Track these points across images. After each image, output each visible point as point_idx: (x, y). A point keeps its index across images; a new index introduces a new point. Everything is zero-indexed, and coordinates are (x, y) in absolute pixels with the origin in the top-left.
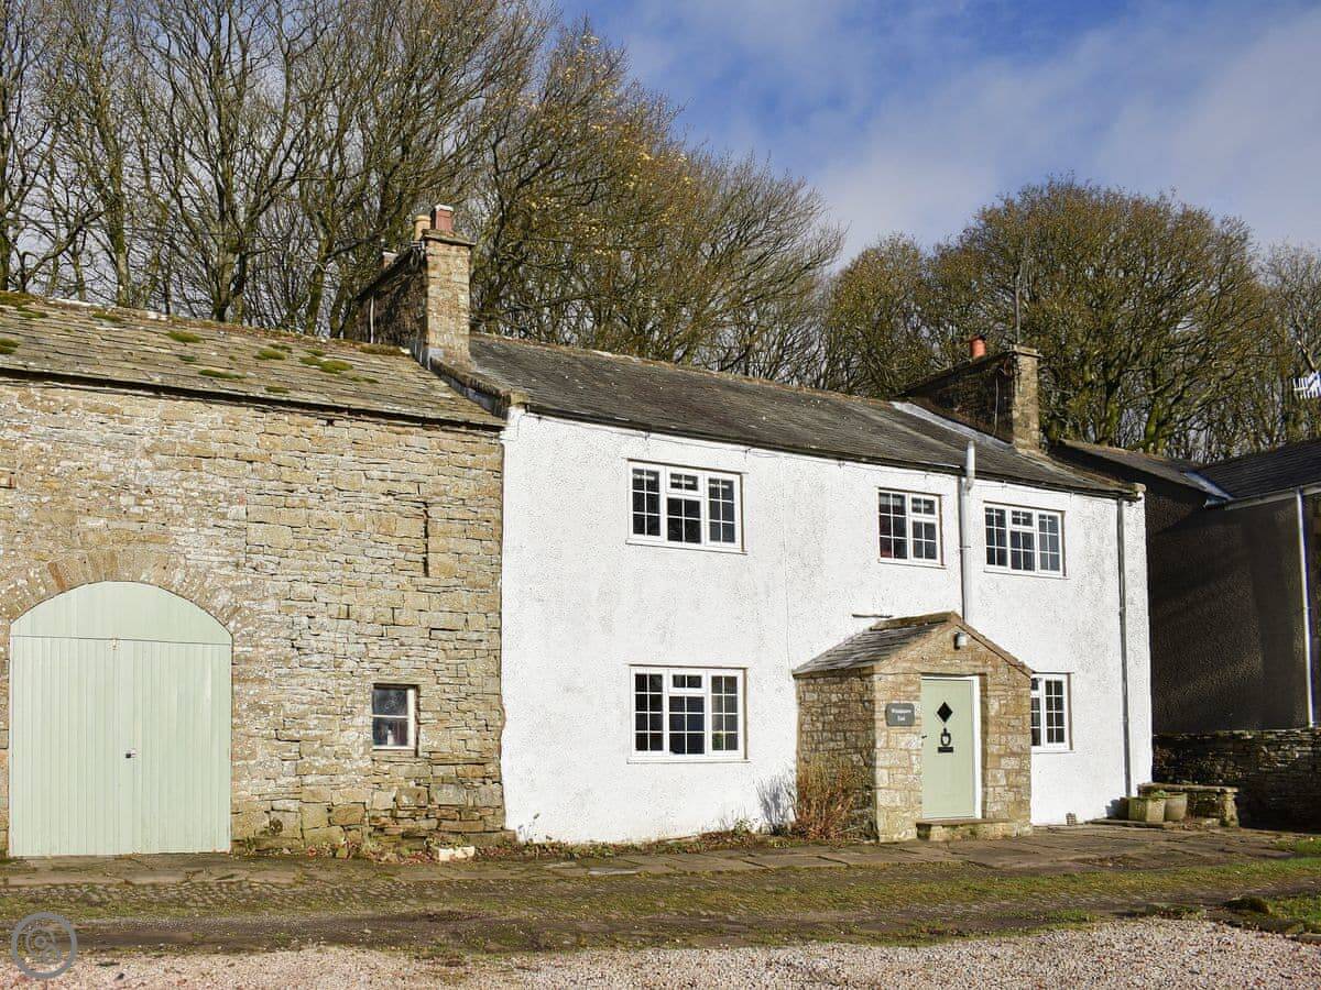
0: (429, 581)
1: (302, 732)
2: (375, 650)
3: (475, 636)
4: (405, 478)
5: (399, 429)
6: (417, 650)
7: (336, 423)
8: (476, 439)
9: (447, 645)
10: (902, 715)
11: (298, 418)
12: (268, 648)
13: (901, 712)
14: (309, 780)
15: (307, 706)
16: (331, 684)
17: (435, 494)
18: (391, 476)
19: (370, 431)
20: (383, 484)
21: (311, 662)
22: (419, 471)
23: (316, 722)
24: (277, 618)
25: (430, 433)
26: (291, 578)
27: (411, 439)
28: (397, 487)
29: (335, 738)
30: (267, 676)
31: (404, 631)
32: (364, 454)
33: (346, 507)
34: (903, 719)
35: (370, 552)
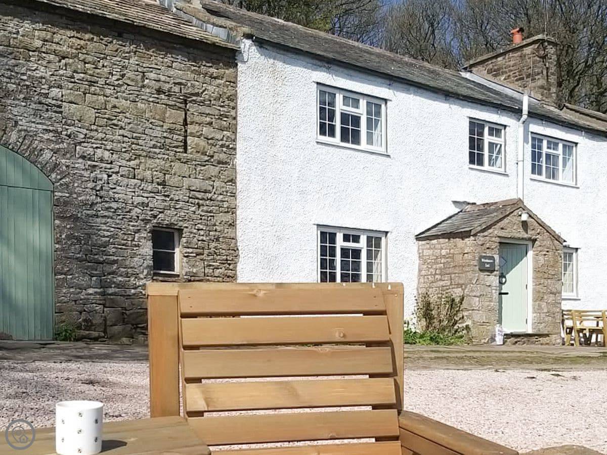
0: (188, 156)
1: (105, 257)
2: (153, 202)
3: (220, 198)
4: (172, 81)
6: (181, 205)
9: (201, 203)
10: (488, 263)
12: (79, 195)
13: (487, 261)
14: (109, 291)
15: (108, 239)
16: (124, 224)
21: (110, 208)
23: (114, 250)
24: (86, 174)
26: (94, 146)
29: (127, 263)
30: (79, 215)
34: (488, 266)
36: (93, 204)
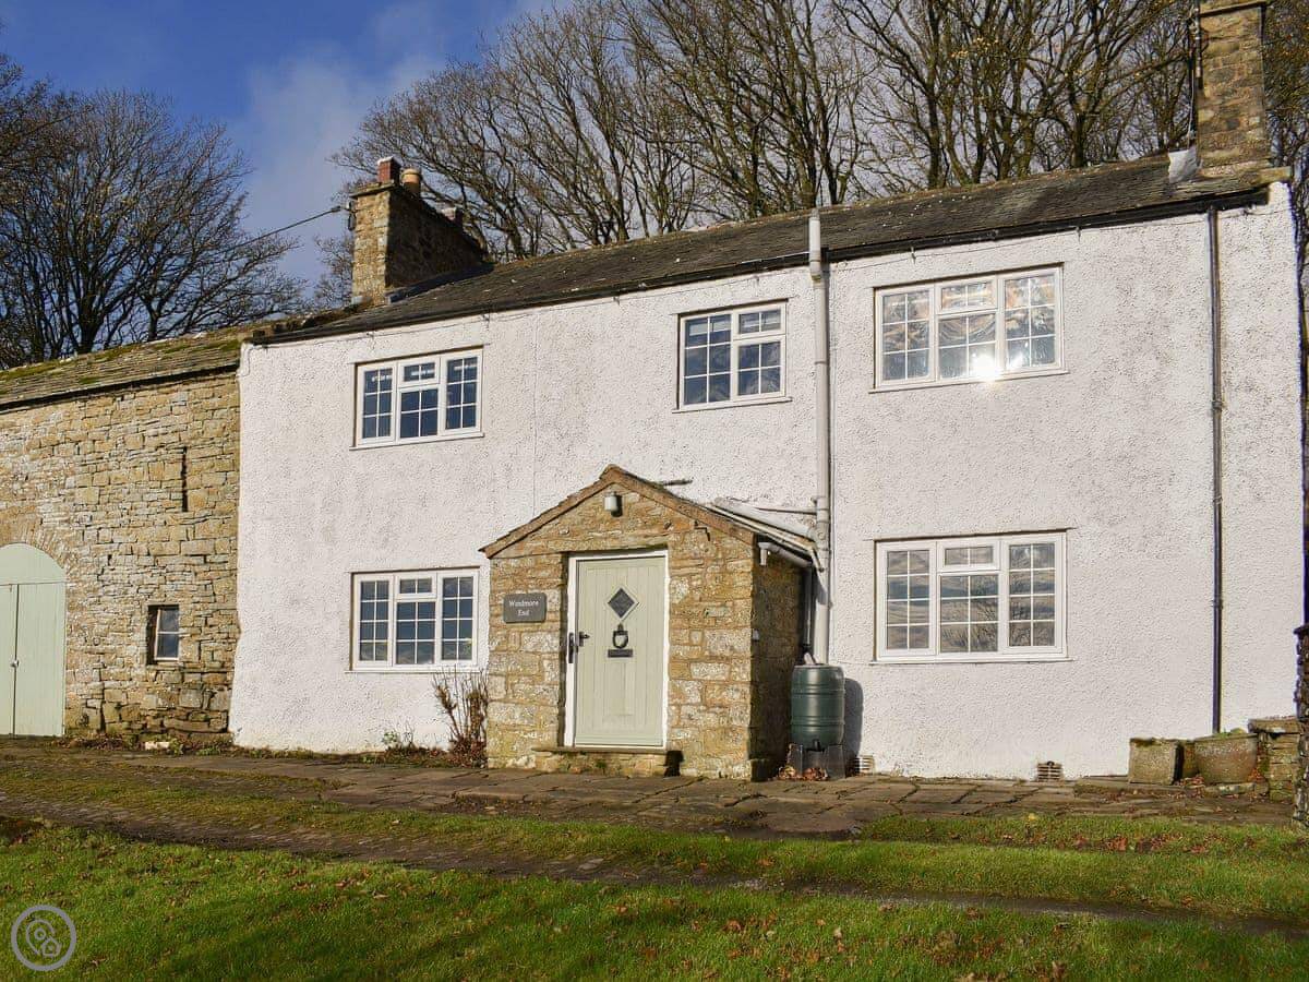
0: (186, 515)
1: (104, 647)
2: (148, 579)
3: (221, 559)
4: (170, 430)
5: (167, 390)
6: (178, 575)
7: (126, 397)
8: (221, 382)
9: (197, 569)
10: (524, 609)
11: (103, 401)
12: (85, 582)
13: (525, 604)
14: (107, 684)
15: (107, 626)
16: (120, 608)
17: (192, 439)
18: (161, 430)
19: (148, 396)
20: (156, 439)
21: (109, 591)
22: (179, 421)
23: (112, 638)
24: (90, 559)
25: (187, 387)
26: (98, 527)
27: (174, 396)
28: (164, 439)
29: (123, 651)
31: (169, 560)
32: (143, 417)
33: (132, 464)
34: (527, 613)
35: (146, 497)
36: (95, 590)
